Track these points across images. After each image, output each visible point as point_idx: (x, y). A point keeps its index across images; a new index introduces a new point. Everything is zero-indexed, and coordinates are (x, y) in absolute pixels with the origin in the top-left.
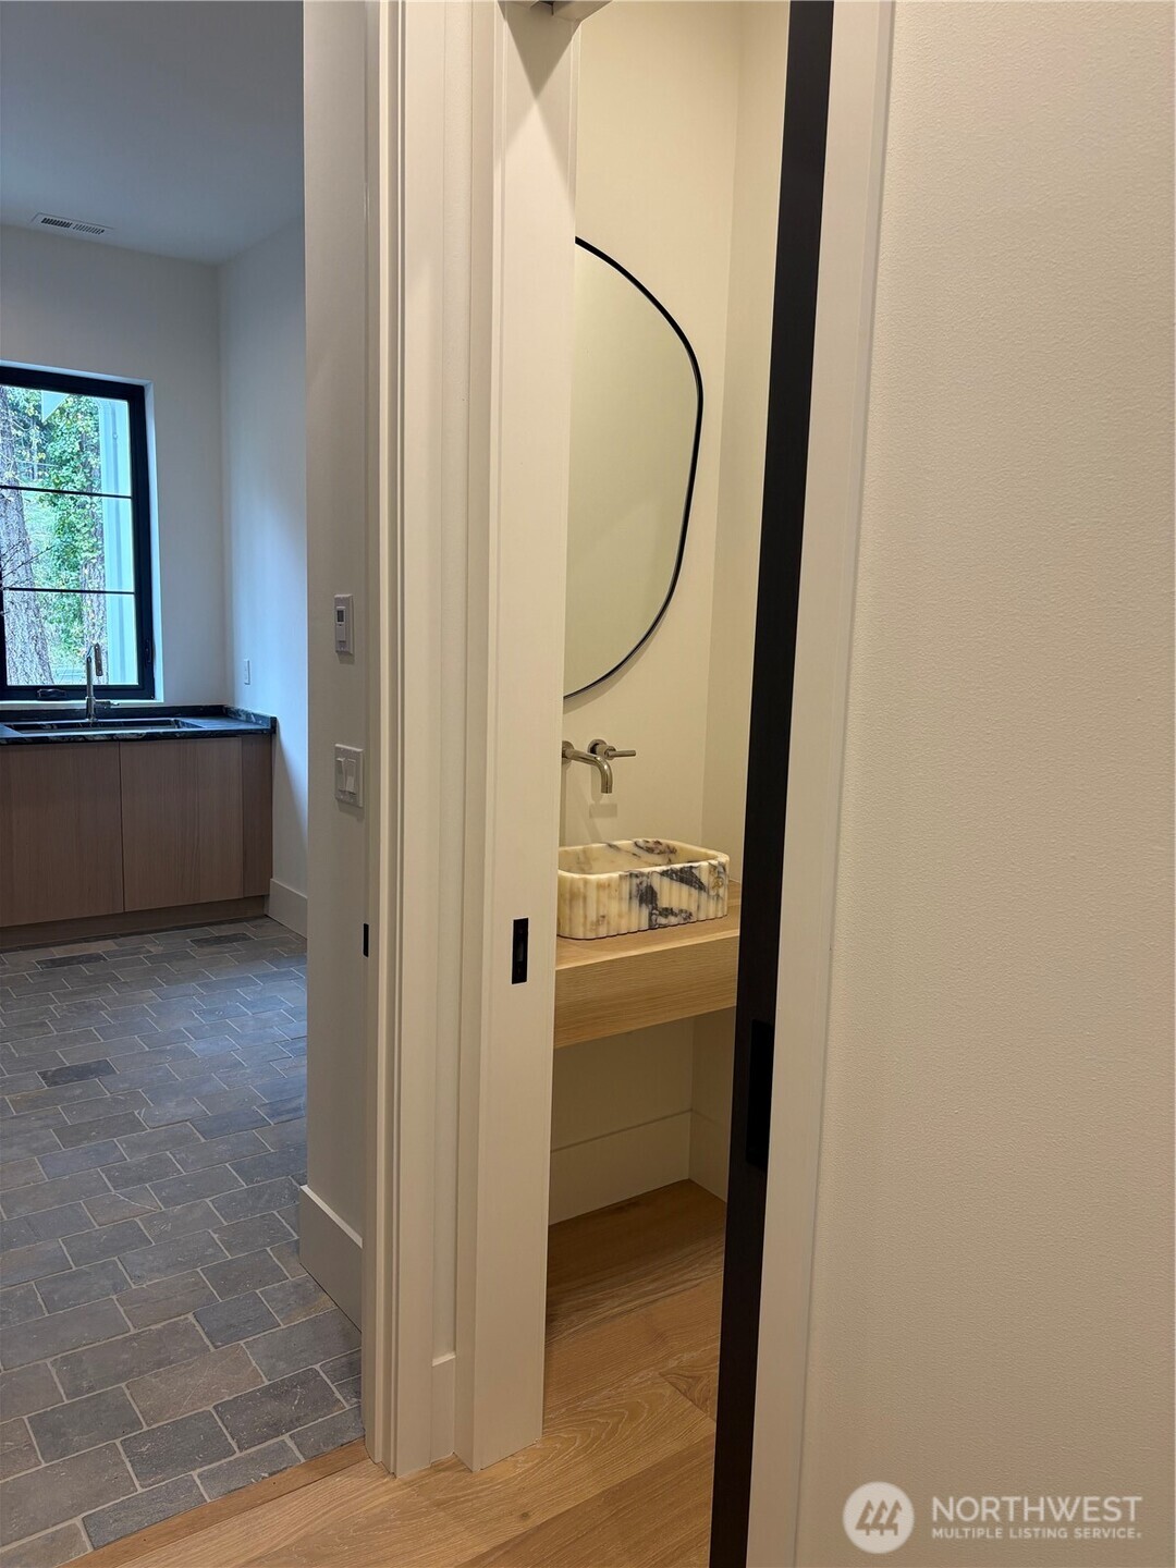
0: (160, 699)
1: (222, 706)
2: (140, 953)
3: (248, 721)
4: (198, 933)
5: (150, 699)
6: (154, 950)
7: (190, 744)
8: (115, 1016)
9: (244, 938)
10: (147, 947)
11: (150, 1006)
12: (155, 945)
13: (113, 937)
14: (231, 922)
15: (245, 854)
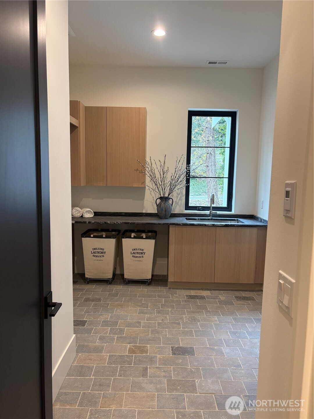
0: (233, 212)
1: (253, 215)
2: (217, 299)
3: (261, 221)
4: (238, 294)
5: (230, 211)
6: (222, 298)
7: (240, 229)
8: (201, 326)
9: (253, 299)
10: (220, 297)
11: (215, 324)
12: (222, 296)
13: (210, 290)
14: (250, 291)
15: (256, 268)
